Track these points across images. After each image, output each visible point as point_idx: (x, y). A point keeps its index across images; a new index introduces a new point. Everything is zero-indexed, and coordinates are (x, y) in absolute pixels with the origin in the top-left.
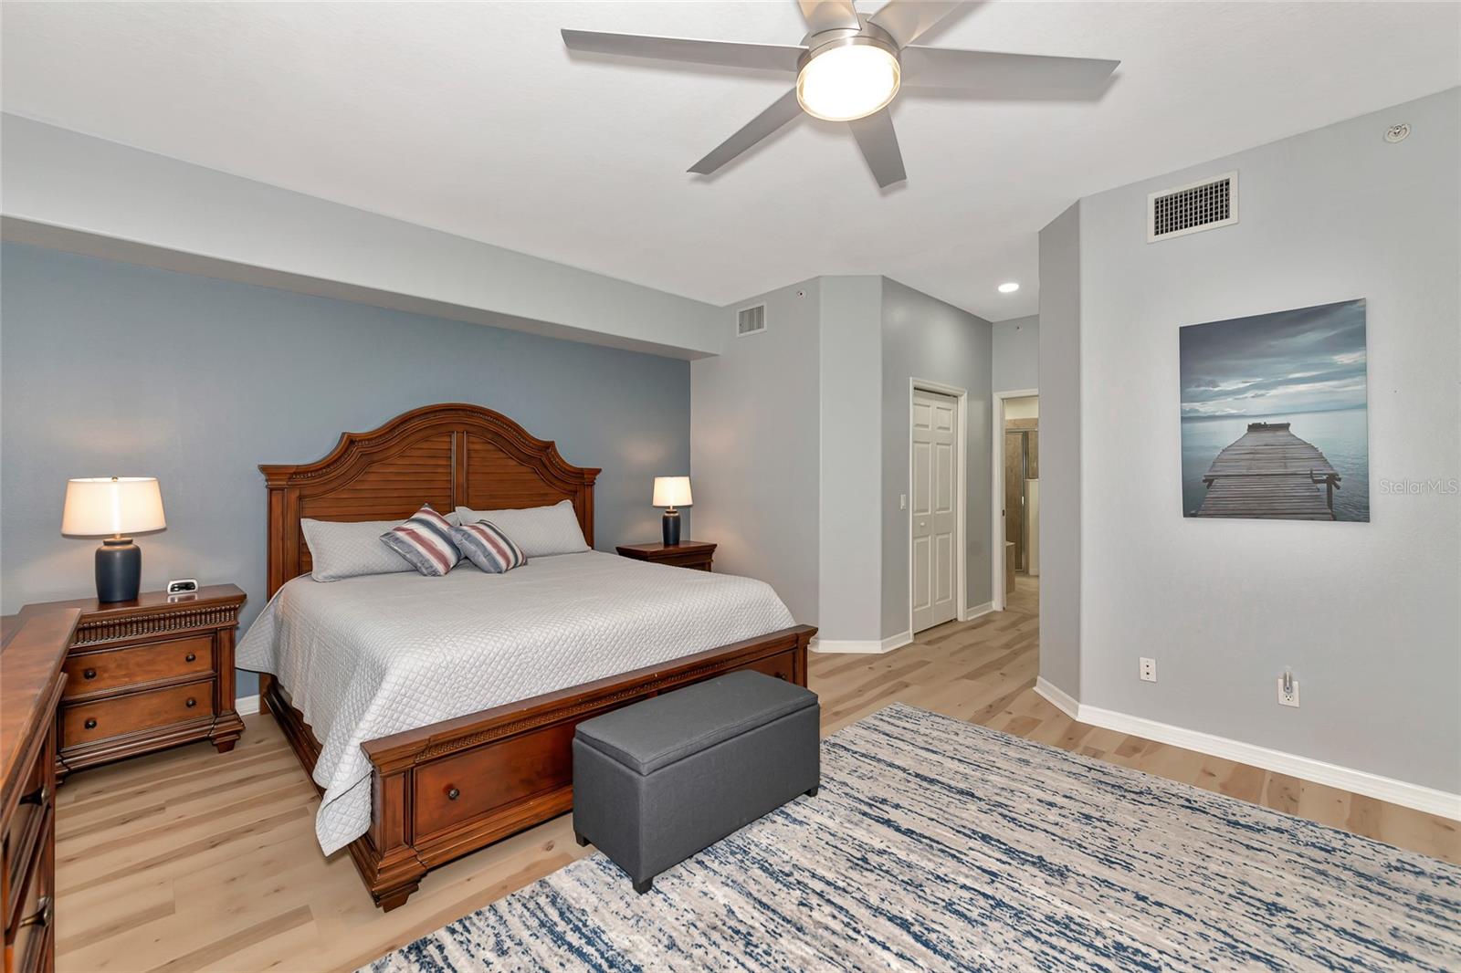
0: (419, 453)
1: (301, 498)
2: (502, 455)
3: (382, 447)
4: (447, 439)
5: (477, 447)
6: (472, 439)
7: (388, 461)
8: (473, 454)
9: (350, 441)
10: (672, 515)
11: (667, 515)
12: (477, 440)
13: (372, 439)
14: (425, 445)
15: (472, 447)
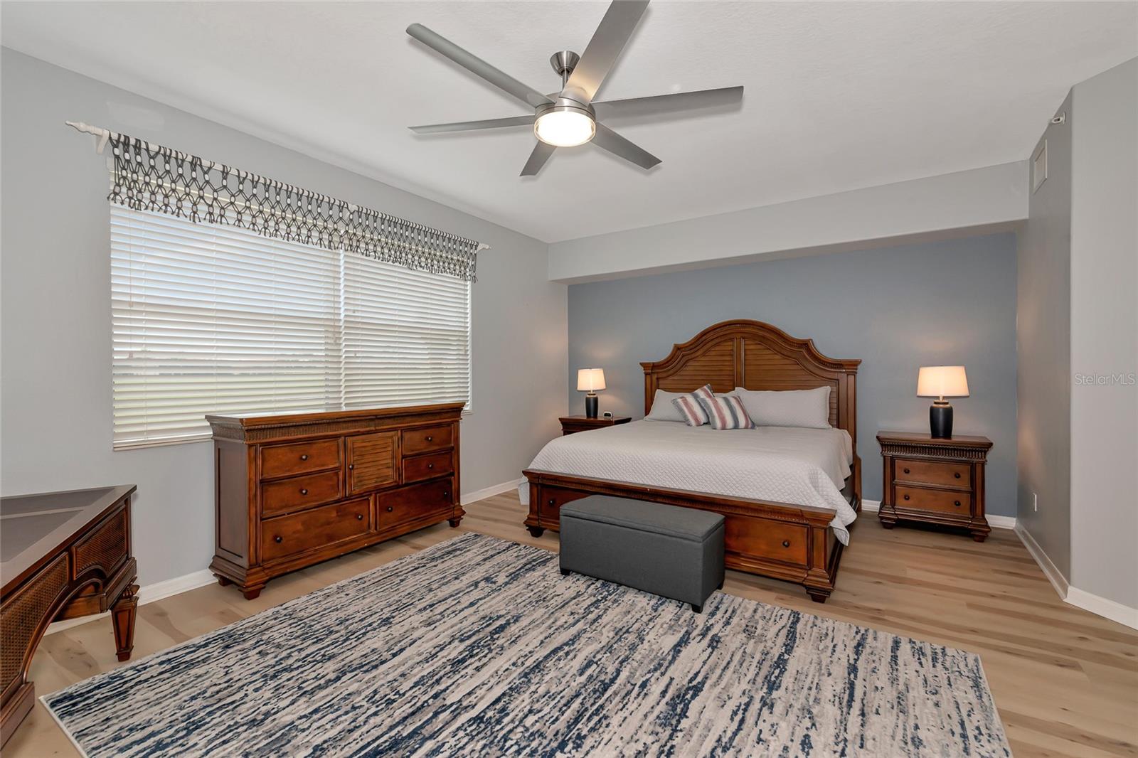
0: (714, 353)
1: (658, 379)
2: (770, 352)
3: (692, 351)
4: (731, 343)
5: (752, 347)
6: (748, 342)
7: (697, 359)
8: (748, 352)
9: (678, 348)
10: (941, 406)
11: (935, 405)
12: (752, 342)
13: (687, 347)
14: (717, 348)
15: (747, 347)
